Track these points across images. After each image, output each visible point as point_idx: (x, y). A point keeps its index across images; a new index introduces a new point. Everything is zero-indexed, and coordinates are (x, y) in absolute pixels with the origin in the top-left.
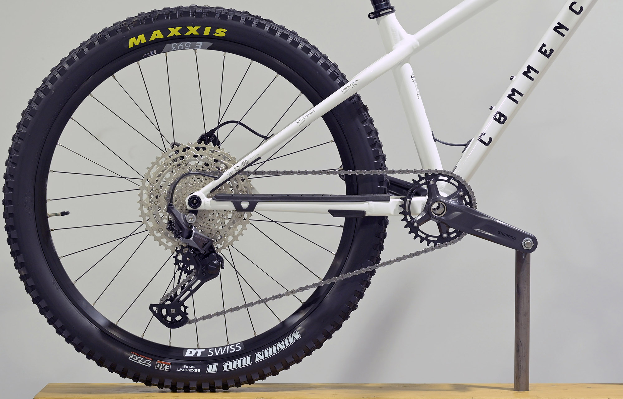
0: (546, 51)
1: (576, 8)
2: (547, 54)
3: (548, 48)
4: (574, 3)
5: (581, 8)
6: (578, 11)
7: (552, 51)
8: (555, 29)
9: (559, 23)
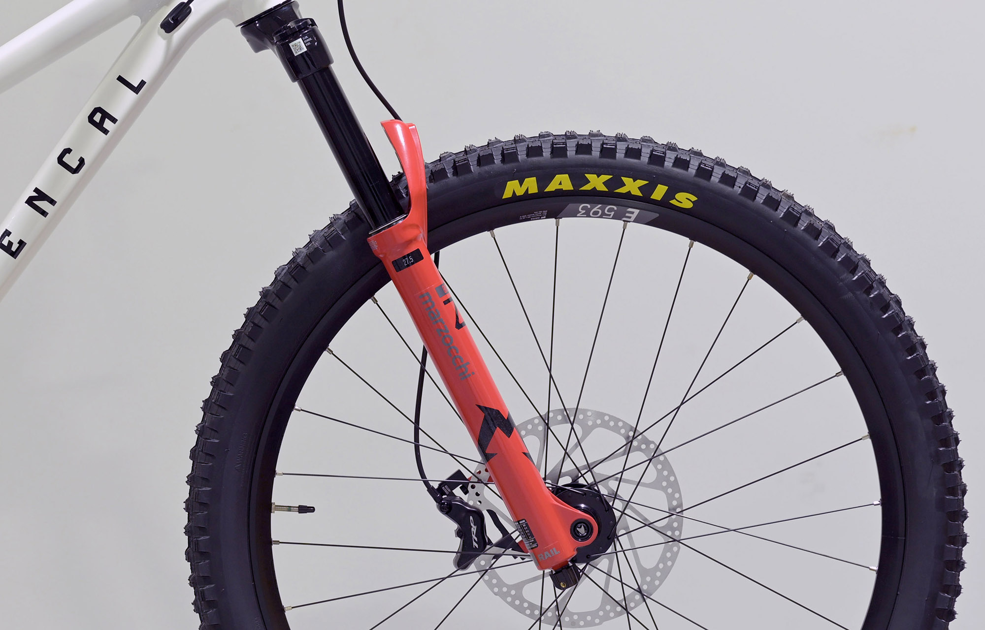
0: (10, 243)
1: (72, 160)
2: (12, 249)
3: (14, 239)
4: (68, 151)
5: (82, 161)
6: (74, 167)
7: (22, 244)
8: (30, 201)
9: (36, 190)
